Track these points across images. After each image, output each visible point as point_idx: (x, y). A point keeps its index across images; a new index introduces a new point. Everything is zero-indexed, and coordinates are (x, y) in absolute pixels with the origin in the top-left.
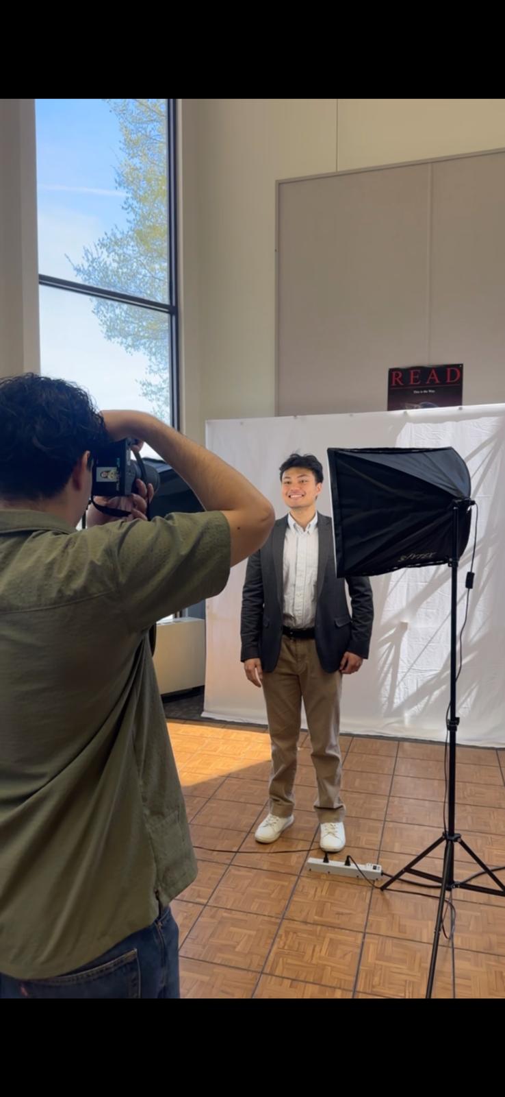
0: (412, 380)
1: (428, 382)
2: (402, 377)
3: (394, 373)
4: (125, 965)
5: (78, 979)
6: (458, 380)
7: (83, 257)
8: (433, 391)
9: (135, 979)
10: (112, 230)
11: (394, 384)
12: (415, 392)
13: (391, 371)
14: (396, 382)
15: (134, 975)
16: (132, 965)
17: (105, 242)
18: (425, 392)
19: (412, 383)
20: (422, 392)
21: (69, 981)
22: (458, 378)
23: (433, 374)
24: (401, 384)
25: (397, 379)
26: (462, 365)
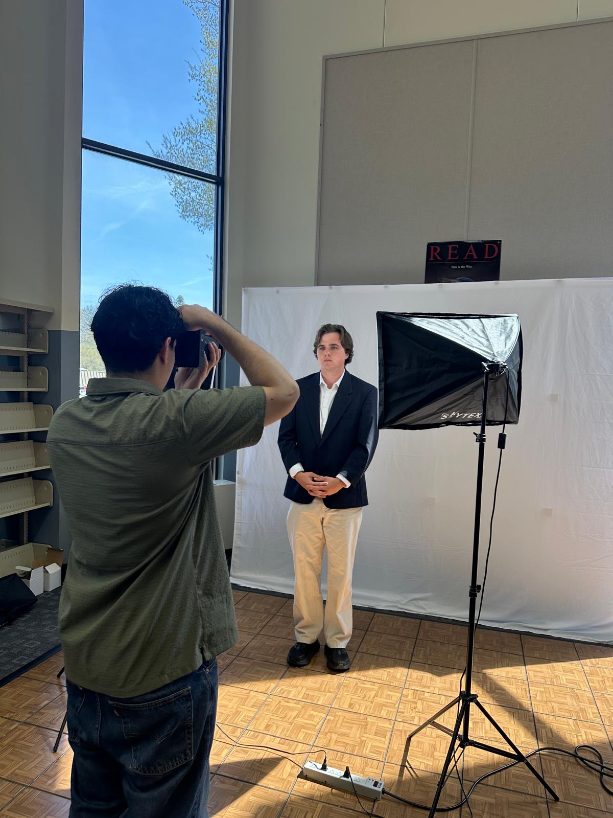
0: (450, 254)
1: (466, 258)
2: (439, 252)
3: (432, 247)
4: (182, 697)
5: (149, 706)
6: (496, 256)
7: (163, 145)
8: (471, 267)
9: (189, 707)
10: (188, 119)
11: (432, 259)
12: (453, 267)
13: (430, 245)
14: (434, 256)
15: (189, 704)
16: (187, 698)
17: (180, 131)
18: (463, 267)
19: (450, 258)
20: (459, 267)
21: (143, 707)
22: (496, 254)
23: (471, 249)
24: (439, 259)
25: (435, 253)
26: (500, 241)
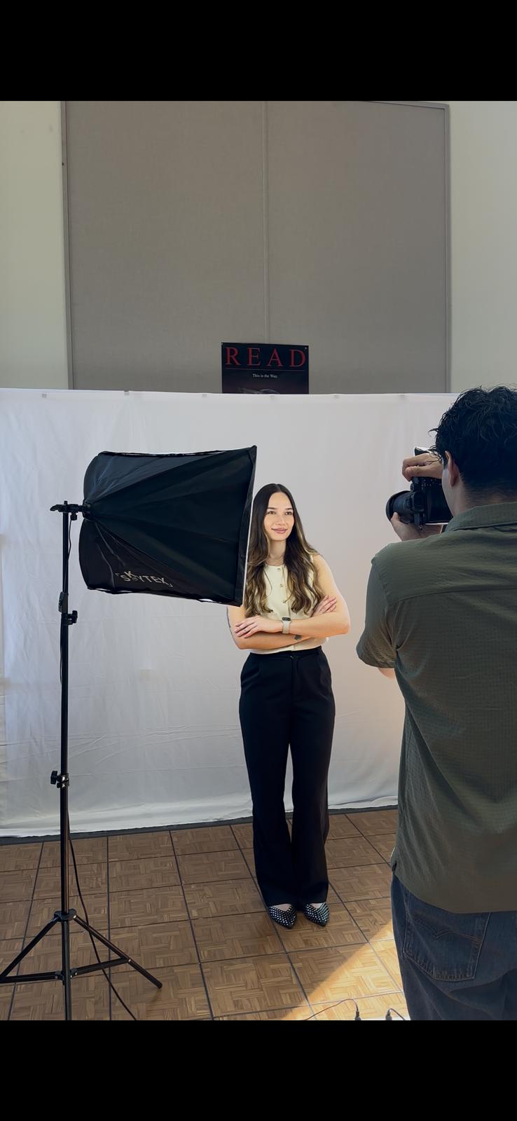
0: (250, 359)
1: (269, 365)
2: (237, 356)
3: (228, 349)
6: (304, 365)
8: (275, 377)
11: (229, 363)
12: (254, 375)
13: (225, 346)
14: (232, 360)
18: (266, 376)
19: (250, 364)
20: (262, 376)
22: (303, 362)
23: (275, 355)
24: (238, 364)
25: (233, 357)
26: (307, 347)
